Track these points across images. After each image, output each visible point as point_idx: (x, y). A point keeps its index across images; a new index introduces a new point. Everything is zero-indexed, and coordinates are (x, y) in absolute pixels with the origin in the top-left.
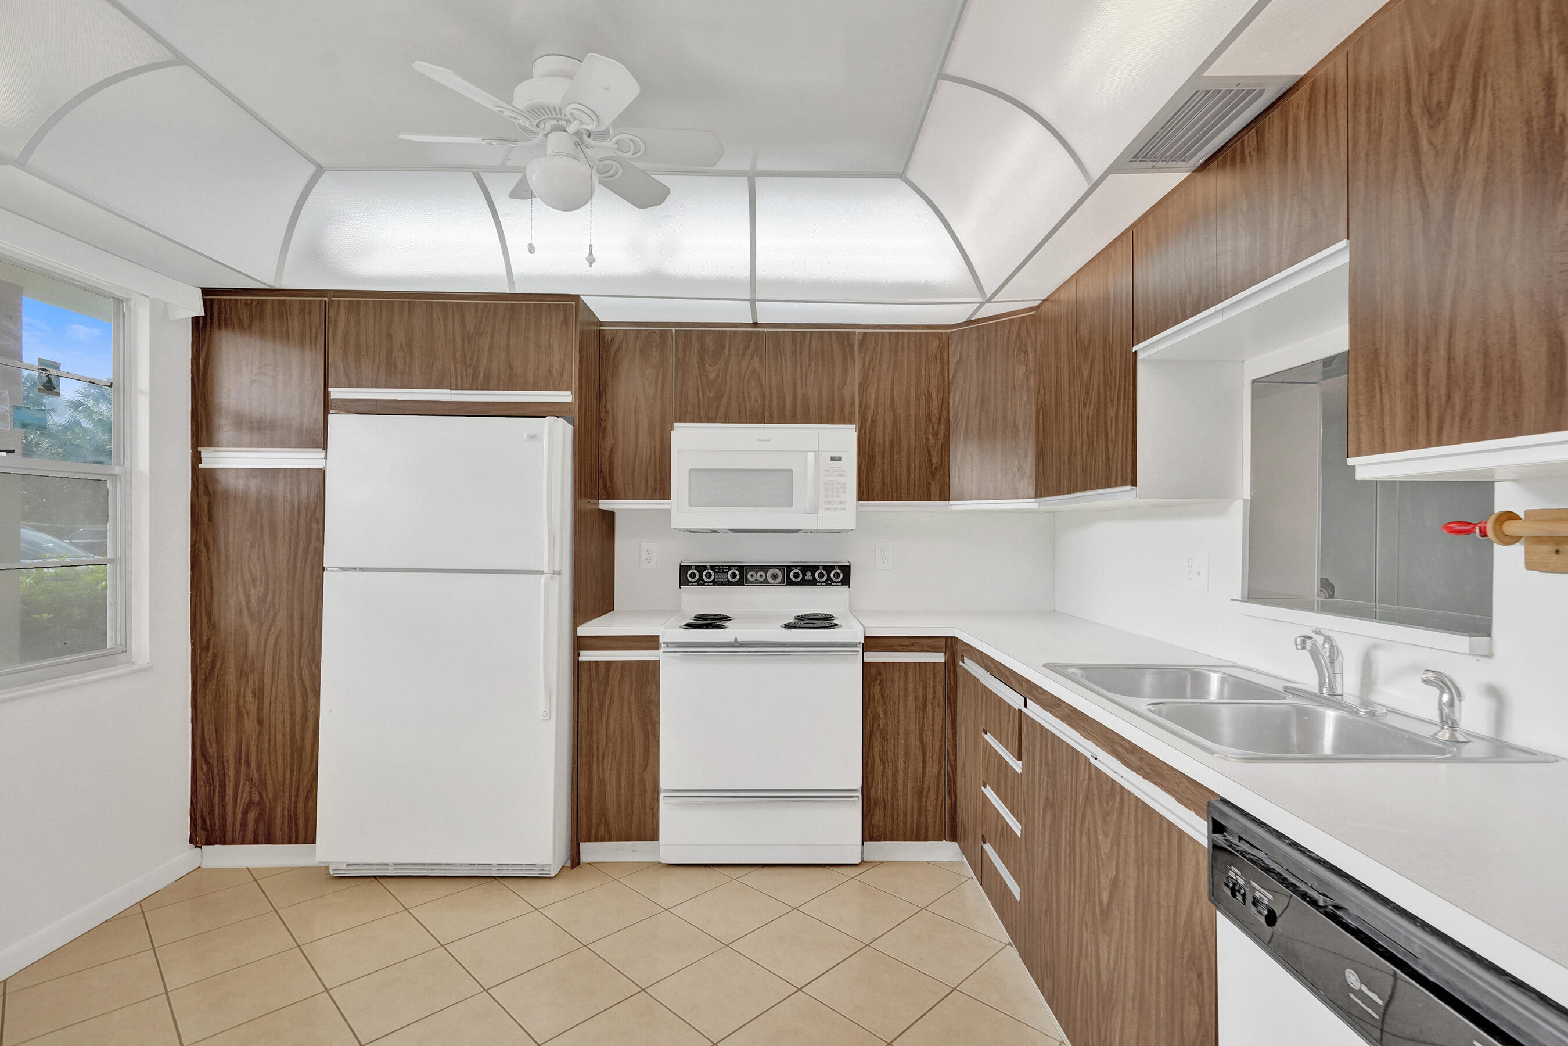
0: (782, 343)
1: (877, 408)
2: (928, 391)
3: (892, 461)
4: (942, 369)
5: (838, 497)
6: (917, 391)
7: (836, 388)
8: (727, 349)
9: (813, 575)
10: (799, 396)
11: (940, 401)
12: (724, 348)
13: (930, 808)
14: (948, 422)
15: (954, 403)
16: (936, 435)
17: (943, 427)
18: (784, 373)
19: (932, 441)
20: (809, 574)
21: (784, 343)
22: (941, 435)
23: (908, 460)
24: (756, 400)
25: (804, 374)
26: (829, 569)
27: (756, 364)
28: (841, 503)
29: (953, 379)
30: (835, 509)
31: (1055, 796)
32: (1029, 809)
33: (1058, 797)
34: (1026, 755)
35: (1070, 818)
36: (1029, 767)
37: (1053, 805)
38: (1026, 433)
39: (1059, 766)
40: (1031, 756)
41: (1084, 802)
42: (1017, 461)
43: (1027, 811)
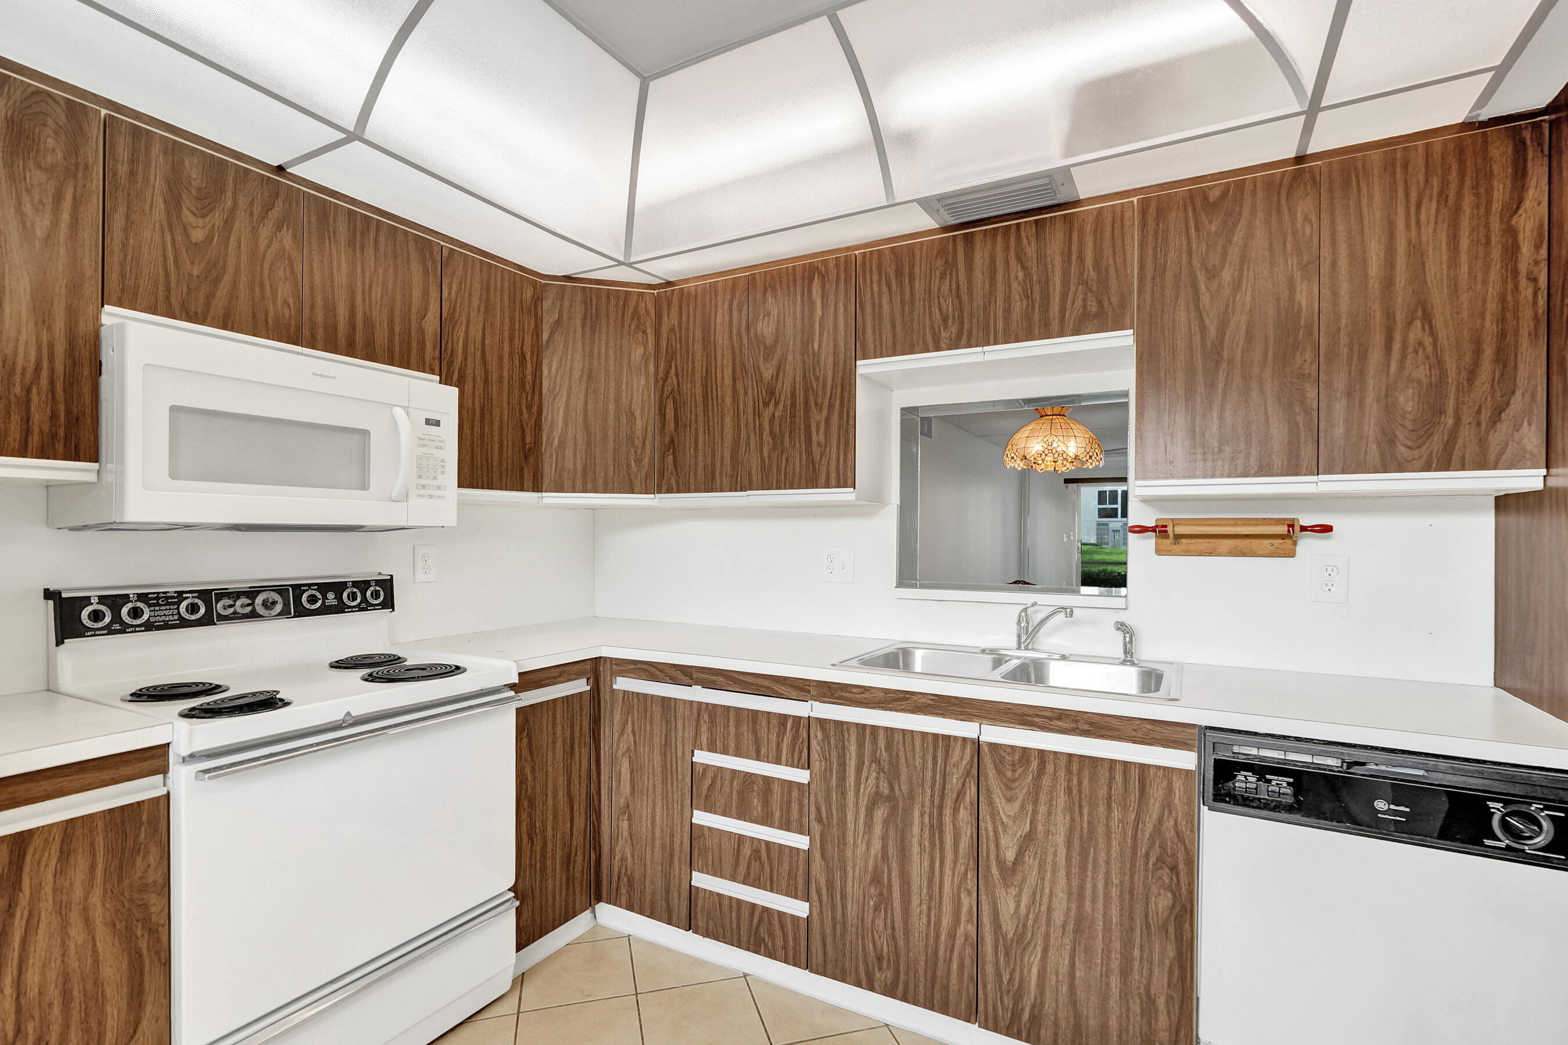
0: (331, 221)
1: (466, 358)
2: (522, 350)
3: (482, 434)
4: (536, 325)
5: (435, 478)
6: (510, 347)
7: (413, 317)
8: (229, 194)
9: (339, 597)
10: (359, 317)
11: (534, 366)
12: (222, 191)
13: (577, 875)
14: (541, 394)
15: (550, 371)
16: (529, 407)
17: (537, 398)
18: (335, 271)
19: (526, 415)
20: (331, 595)
21: (335, 222)
22: (535, 408)
23: (501, 435)
24: (285, 302)
25: (367, 280)
26: (362, 585)
27: (288, 242)
28: (439, 488)
29: (548, 341)
30: (431, 497)
31: (897, 788)
32: (830, 816)
33: (904, 788)
34: (821, 761)
35: (932, 802)
36: (831, 772)
37: (891, 798)
38: (645, 421)
39: (906, 758)
40: (835, 760)
41: (961, 781)
42: (633, 451)
43: (825, 820)
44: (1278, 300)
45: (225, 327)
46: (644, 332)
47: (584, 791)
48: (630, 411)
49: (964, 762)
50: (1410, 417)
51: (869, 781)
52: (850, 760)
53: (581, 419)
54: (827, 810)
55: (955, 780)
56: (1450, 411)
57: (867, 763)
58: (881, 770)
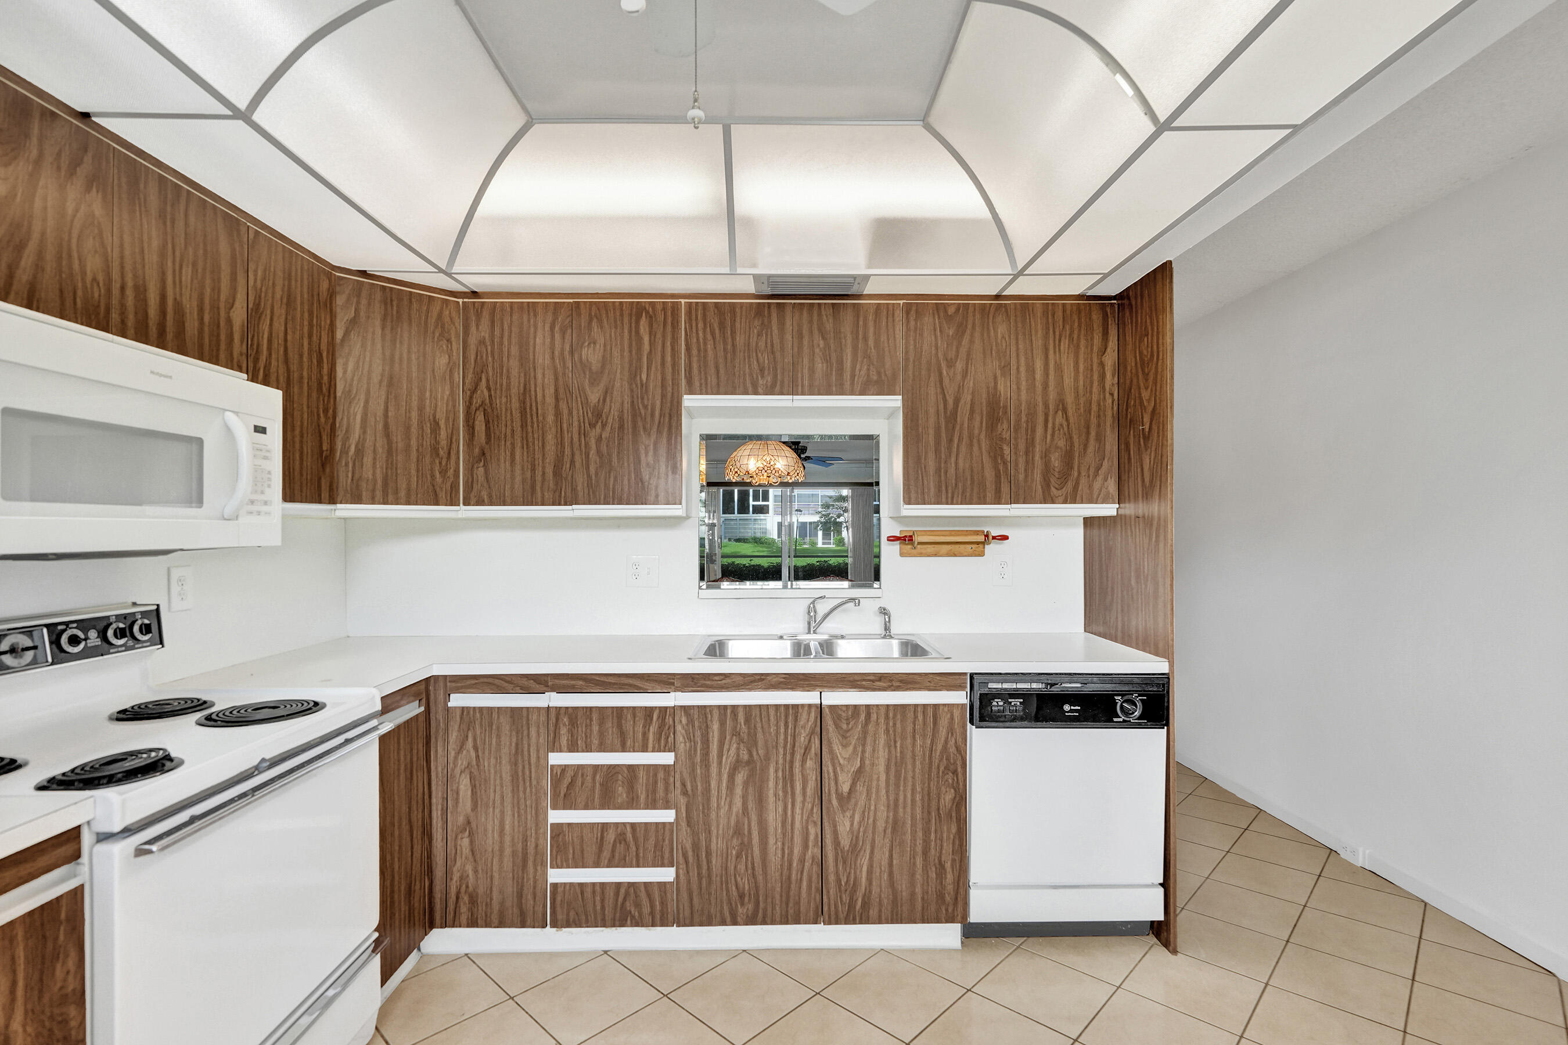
0: (142, 186)
1: (269, 355)
2: (319, 348)
4: (331, 321)
5: (262, 492)
6: (309, 344)
7: (222, 305)
8: (35, 141)
9: (103, 635)
10: (170, 302)
11: (330, 366)
14: (335, 397)
15: (345, 372)
16: (326, 411)
17: (332, 400)
18: (146, 245)
19: (323, 420)
20: (93, 634)
21: (145, 187)
22: (331, 411)
23: (301, 442)
24: (94, 279)
25: (178, 259)
26: (129, 620)
27: (98, 210)
28: (266, 503)
29: (343, 340)
30: (259, 513)
31: (755, 753)
32: (694, 788)
33: (761, 752)
34: (685, 742)
35: (785, 760)
36: (695, 750)
37: (750, 762)
38: (450, 431)
39: (762, 727)
40: (698, 740)
41: (808, 738)
42: (437, 461)
43: (690, 792)
44: (988, 388)
45: (29, 306)
46: (449, 341)
47: (420, 816)
48: (435, 420)
49: (810, 723)
50: (1057, 470)
51: (731, 752)
52: (713, 737)
53: (380, 426)
54: (691, 783)
55: (802, 739)
56: (1076, 468)
57: (728, 738)
58: (741, 740)
